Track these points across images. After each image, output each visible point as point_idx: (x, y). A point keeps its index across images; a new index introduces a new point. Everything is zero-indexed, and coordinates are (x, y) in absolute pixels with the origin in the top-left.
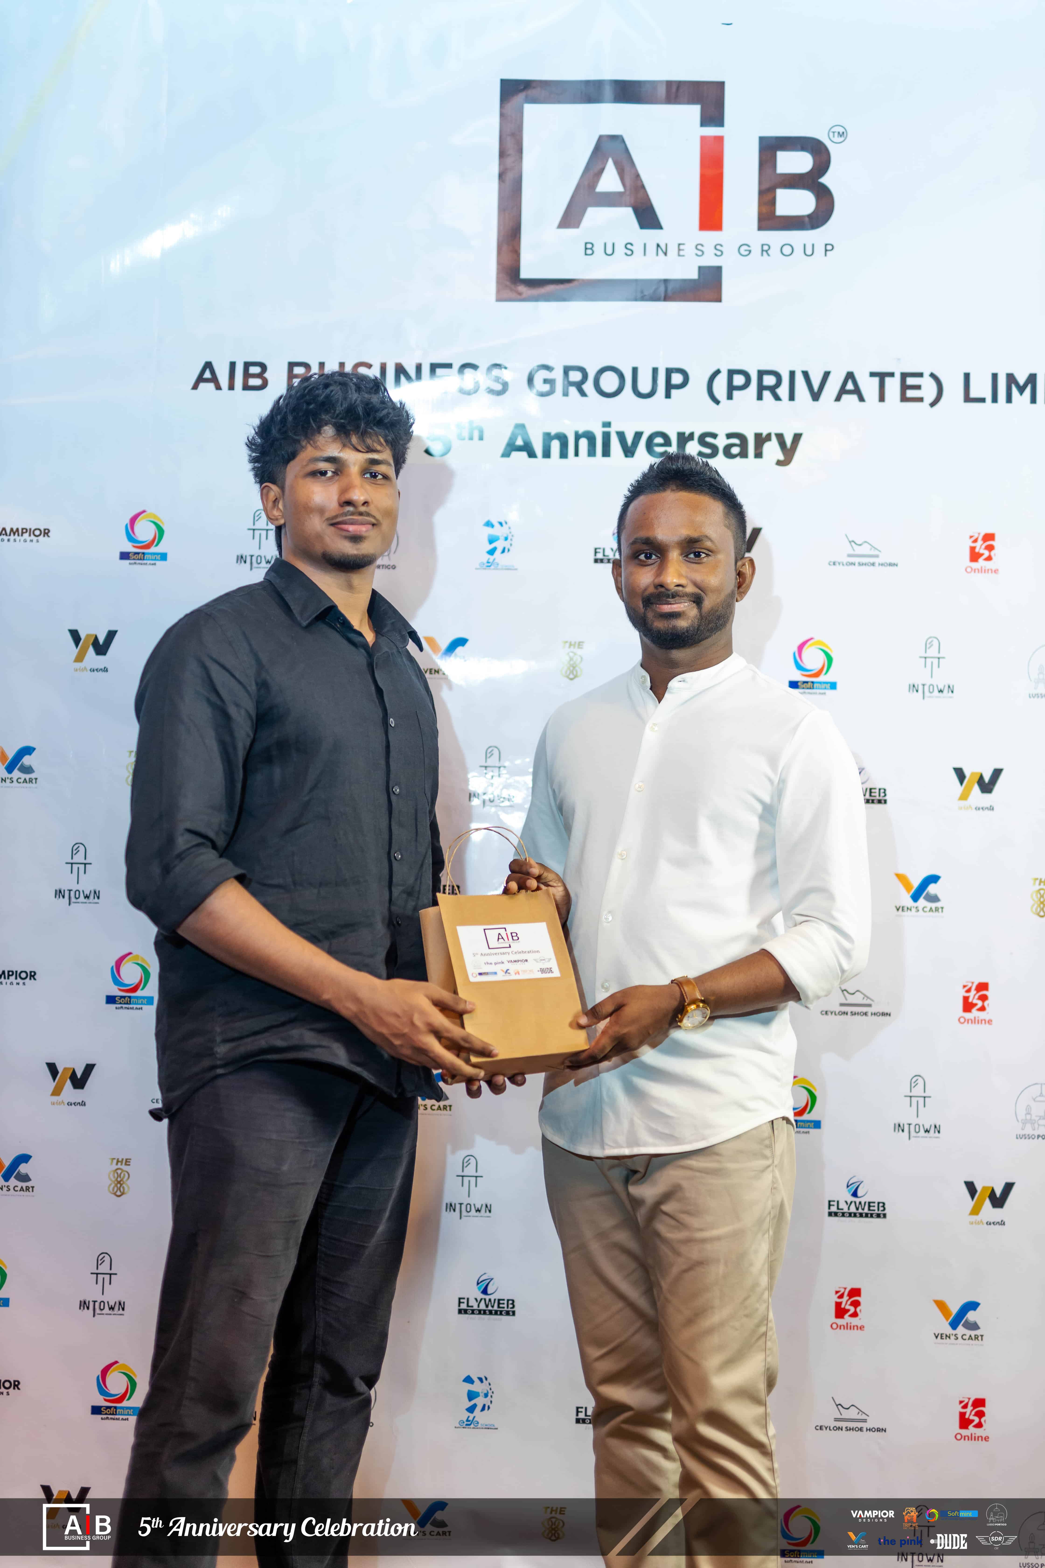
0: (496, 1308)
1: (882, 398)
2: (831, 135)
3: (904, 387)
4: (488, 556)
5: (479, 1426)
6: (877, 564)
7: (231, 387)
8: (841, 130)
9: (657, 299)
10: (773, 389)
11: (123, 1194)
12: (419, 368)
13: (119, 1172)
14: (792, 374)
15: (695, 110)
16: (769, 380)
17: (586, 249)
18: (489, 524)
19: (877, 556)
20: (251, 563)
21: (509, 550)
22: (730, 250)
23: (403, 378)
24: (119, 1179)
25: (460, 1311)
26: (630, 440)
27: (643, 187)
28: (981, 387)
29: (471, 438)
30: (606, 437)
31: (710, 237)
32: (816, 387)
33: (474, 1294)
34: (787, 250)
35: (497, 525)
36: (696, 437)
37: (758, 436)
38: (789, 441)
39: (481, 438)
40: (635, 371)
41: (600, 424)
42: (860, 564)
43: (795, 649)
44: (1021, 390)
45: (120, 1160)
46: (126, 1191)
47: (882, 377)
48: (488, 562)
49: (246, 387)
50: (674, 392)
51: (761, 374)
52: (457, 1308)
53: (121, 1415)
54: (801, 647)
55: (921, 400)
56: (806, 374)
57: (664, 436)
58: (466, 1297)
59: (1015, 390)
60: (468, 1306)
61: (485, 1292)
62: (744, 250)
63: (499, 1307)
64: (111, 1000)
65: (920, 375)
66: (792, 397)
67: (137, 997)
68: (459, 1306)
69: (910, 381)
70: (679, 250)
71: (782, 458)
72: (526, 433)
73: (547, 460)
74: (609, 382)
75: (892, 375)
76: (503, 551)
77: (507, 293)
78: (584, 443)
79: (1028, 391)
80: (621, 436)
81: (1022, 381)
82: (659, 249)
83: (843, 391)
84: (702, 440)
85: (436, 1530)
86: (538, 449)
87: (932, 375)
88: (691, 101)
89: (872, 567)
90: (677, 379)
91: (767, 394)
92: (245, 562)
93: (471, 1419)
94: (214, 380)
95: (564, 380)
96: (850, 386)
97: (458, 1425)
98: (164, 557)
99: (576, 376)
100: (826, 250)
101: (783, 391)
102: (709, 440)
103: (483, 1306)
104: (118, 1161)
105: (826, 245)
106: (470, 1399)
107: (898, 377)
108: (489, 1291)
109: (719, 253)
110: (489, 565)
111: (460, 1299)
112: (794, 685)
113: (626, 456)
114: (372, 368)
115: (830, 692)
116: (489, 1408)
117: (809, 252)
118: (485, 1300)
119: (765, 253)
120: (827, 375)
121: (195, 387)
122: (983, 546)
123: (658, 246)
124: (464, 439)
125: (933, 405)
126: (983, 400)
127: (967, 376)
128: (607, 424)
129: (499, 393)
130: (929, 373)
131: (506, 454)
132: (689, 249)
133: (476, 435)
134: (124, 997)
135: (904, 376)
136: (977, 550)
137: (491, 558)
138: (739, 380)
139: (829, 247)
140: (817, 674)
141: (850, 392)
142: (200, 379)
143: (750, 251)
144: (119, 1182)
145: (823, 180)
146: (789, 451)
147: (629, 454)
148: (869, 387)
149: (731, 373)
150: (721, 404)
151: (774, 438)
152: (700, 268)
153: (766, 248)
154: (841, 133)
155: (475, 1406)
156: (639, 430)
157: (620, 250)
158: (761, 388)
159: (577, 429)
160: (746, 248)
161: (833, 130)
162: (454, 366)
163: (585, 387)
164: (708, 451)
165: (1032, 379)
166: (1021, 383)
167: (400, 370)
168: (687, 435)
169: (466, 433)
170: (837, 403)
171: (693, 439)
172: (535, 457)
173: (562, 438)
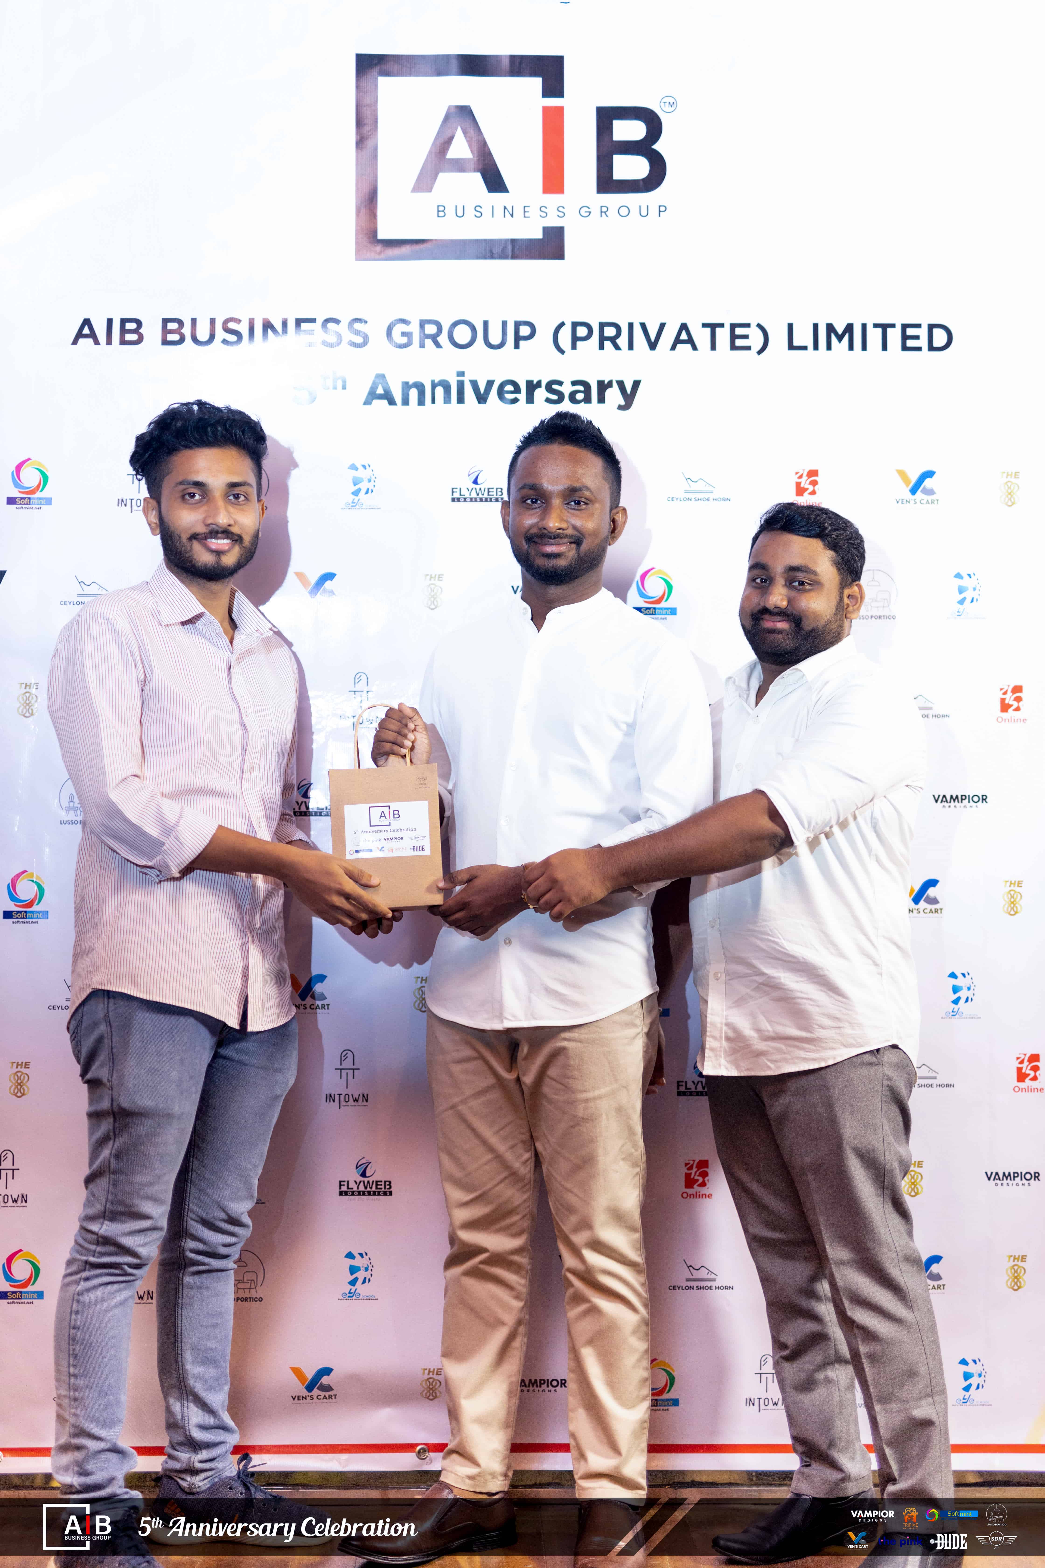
0: (374, 1189)
1: (713, 347)
2: (662, 104)
3: (734, 337)
7: (109, 342)
8: (672, 101)
10: (613, 340)
12: (285, 323)
14: (631, 326)
16: (610, 332)
19: (712, 492)
23: (270, 332)
25: (341, 1193)
26: (482, 388)
28: (803, 337)
29: (335, 388)
30: (461, 385)
31: (553, 200)
32: (653, 337)
33: (353, 1176)
34: (624, 211)
36: (544, 384)
37: (600, 383)
38: (629, 387)
39: (344, 388)
40: (486, 324)
41: (455, 374)
44: (840, 338)
47: (713, 327)
48: (353, 503)
49: (123, 342)
50: (522, 343)
51: (602, 326)
52: (338, 1190)
55: (748, 348)
56: (643, 326)
57: (514, 384)
59: (834, 338)
62: (585, 212)
63: (377, 1188)
65: (748, 325)
66: (631, 347)
68: (340, 1188)
69: (739, 331)
71: (623, 403)
72: (386, 383)
73: (405, 407)
74: (462, 334)
75: (722, 325)
78: (440, 391)
79: (846, 338)
80: (474, 384)
83: (677, 341)
84: (549, 388)
85: (323, 1394)
86: (398, 397)
87: (759, 326)
88: (533, 74)
89: (707, 501)
90: (525, 331)
91: (608, 344)
93: (353, 1291)
94: (93, 335)
95: (420, 333)
96: (684, 336)
97: (341, 1298)
99: (431, 329)
100: (660, 212)
101: (623, 341)
102: (555, 387)
107: (727, 328)
110: (354, 504)
111: (340, 1182)
113: (479, 403)
114: (241, 323)
115: (670, 617)
116: (369, 1280)
117: (644, 213)
119: (603, 214)
120: (662, 326)
121: (75, 342)
122: (808, 482)
124: (328, 389)
125: (760, 352)
126: (805, 348)
127: (790, 326)
128: (461, 374)
129: (360, 346)
130: (756, 324)
131: (367, 402)
132: (534, 212)
133: (340, 384)
135: (733, 327)
137: (356, 498)
138: (582, 332)
139: (662, 209)
140: (659, 601)
141: (684, 342)
142: (80, 335)
143: (590, 212)
146: (629, 397)
147: (482, 401)
148: (702, 336)
149: (575, 325)
150: (565, 354)
151: (615, 384)
153: (604, 209)
154: (671, 103)
155: (356, 1279)
156: (491, 379)
157: (470, 212)
158: (602, 339)
159: (433, 379)
160: (587, 209)
161: (664, 100)
162: (317, 321)
163: (439, 339)
164: (555, 397)
165: (849, 328)
166: (840, 332)
167: (268, 326)
168: (535, 382)
169: (330, 384)
170: (672, 352)
171: (540, 387)
172: (395, 405)
173: (420, 387)
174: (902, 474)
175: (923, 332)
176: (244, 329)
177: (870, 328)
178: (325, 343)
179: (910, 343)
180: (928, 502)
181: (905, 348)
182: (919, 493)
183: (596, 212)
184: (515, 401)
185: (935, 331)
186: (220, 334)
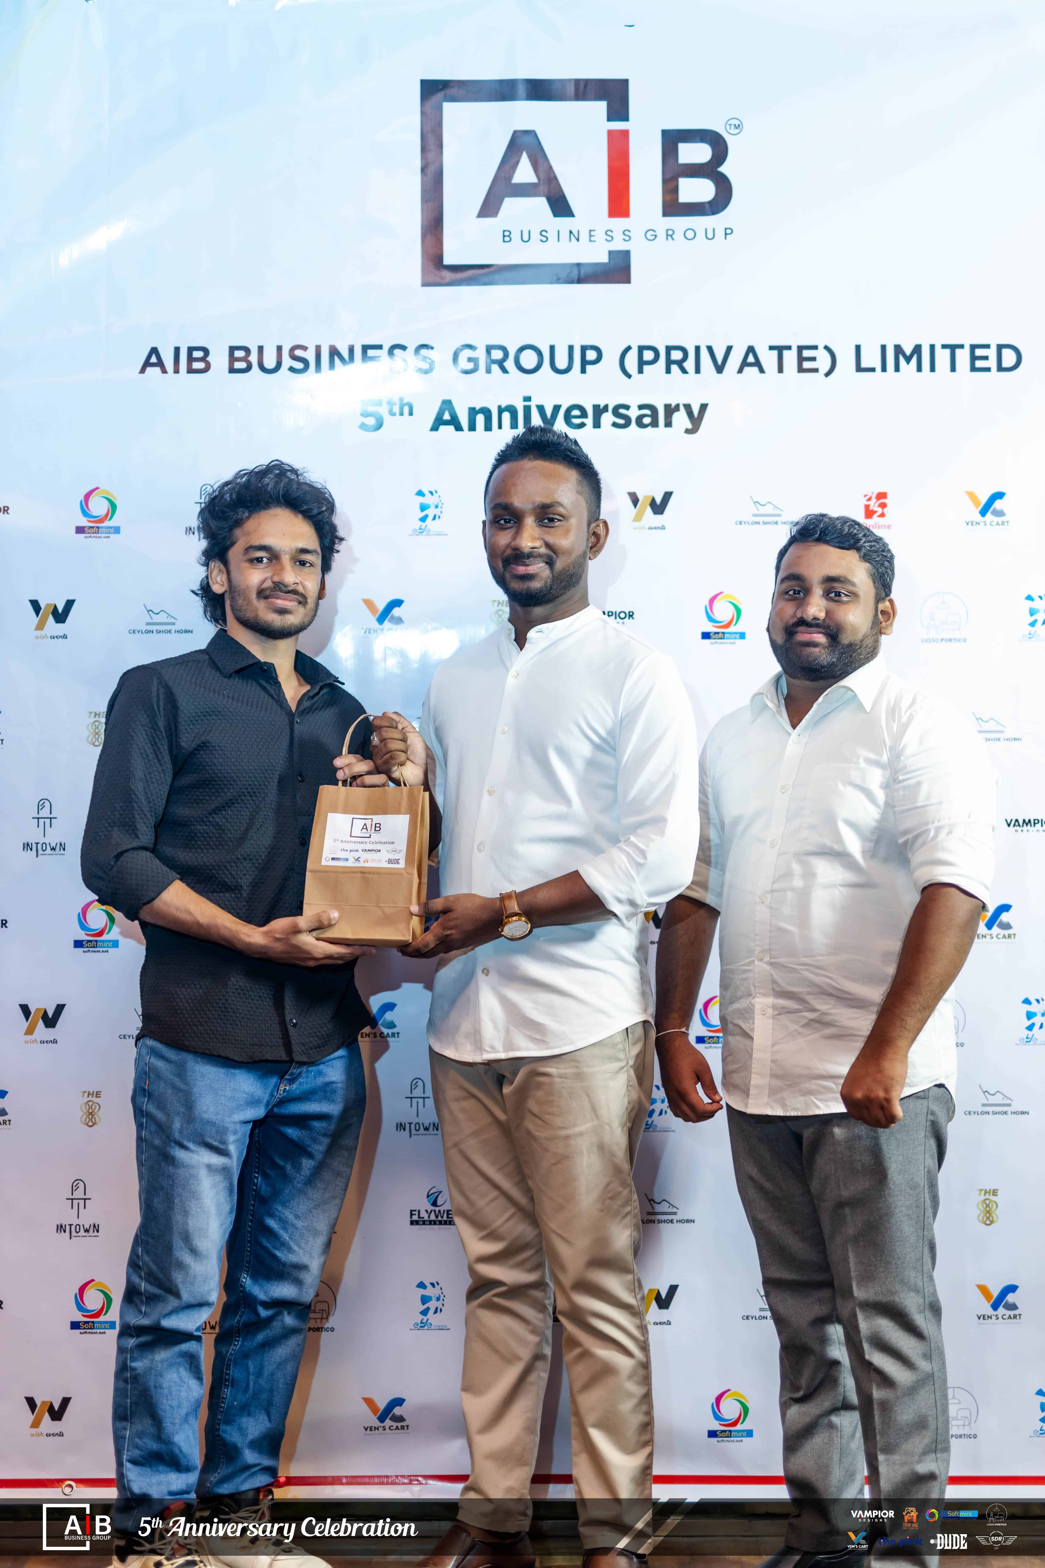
0: (445, 1218)
1: (781, 370)
2: (728, 127)
3: (801, 359)
4: (420, 523)
5: (433, 1327)
6: (779, 523)
7: (176, 371)
8: (737, 122)
9: (572, 282)
10: (680, 363)
11: (94, 1124)
12: (351, 350)
13: (90, 1103)
14: (698, 349)
15: (601, 106)
16: (676, 355)
17: (504, 236)
18: (420, 493)
19: (780, 515)
21: (439, 517)
22: (637, 235)
23: (336, 359)
24: (90, 1111)
26: (549, 412)
27: (555, 178)
28: (871, 358)
29: (402, 414)
30: (527, 410)
32: (720, 360)
33: (424, 1206)
34: (690, 234)
35: (428, 495)
36: (610, 409)
37: (667, 407)
38: (696, 411)
39: (411, 414)
40: (552, 348)
41: (522, 399)
42: (764, 523)
43: (707, 602)
44: (908, 359)
45: (91, 1092)
46: (97, 1121)
47: (780, 350)
48: (420, 529)
50: (589, 368)
51: (669, 349)
52: (409, 1219)
53: (99, 1329)
54: (712, 601)
55: (816, 370)
56: (710, 349)
57: (581, 408)
58: (417, 1209)
59: (902, 360)
60: (419, 1217)
61: (434, 1204)
62: (651, 235)
64: (78, 944)
65: (815, 348)
66: (698, 370)
67: (103, 941)
69: (806, 353)
70: (590, 236)
71: (690, 426)
72: (453, 408)
73: (473, 432)
74: (529, 359)
75: (789, 348)
76: (434, 518)
77: (432, 278)
78: (506, 416)
79: (914, 360)
80: (541, 409)
81: (908, 351)
82: (572, 236)
83: (744, 364)
84: (616, 412)
86: (464, 422)
87: (826, 348)
89: (776, 525)
90: (591, 355)
91: (674, 368)
92: (194, 533)
94: (160, 364)
95: (487, 358)
96: (751, 359)
98: (117, 530)
99: (497, 355)
100: (726, 234)
101: (690, 364)
102: (622, 411)
103: (433, 1217)
104: (89, 1094)
105: (726, 229)
107: (794, 350)
108: (439, 1203)
109: (627, 238)
110: (421, 531)
112: (706, 636)
114: (308, 350)
115: (739, 642)
116: (441, 1310)
117: (710, 235)
118: (435, 1211)
119: (669, 237)
120: (729, 349)
121: (143, 371)
122: (877, 504)
123: (571, 232)
124: (395, 415)
125: (827, 374)
126: (873, 370)
127: (858, 348)
128: (528, 399)
129: (426, 372)
130: (824, 346)
131: (435, 428)
133: (406, 410)
134: (91, 941)
135: (800, 349)
136: (871, 508)
138: (648, 355)
139: (729, 231)
140: (728, 625)
141: (751, 365)
142: (147, 364)
143: (656, 236)
144: (91, 1114)
145: (722, 169)
146: (696, 420)
148: (769, 359)
149: (641, 349)
150: (632, 378)
151: (682, 408)
152: (610, 252)
153: (670, 233)
154: (737, 125)
155: (428, 1309)
156: (558, 403)
157: (536, 236)
158: (669, 362)
159: (500, 404)
160: (652, 233)
161: (730, 122)
162: (384, 347)
163: (506, 364)
164: (621, 421)
165: (917, 349)
167: (334, 352)
168: (602, 407)
169: (396, 409)
170: (740, 375)
171: (607, 411)
172: (462, 430)
173: (487, 412)
174: (972, 496)
175: (992, 353)
176: (310, 356)
177: (938, 349)
178: (391, 370)
179: (979, 364)
180: (998, 524)
181: (973, 369)
182: (989, 515)
183: (661, 235)
184: (582, 425)
185: (1005, 351)
186: (287, 362)
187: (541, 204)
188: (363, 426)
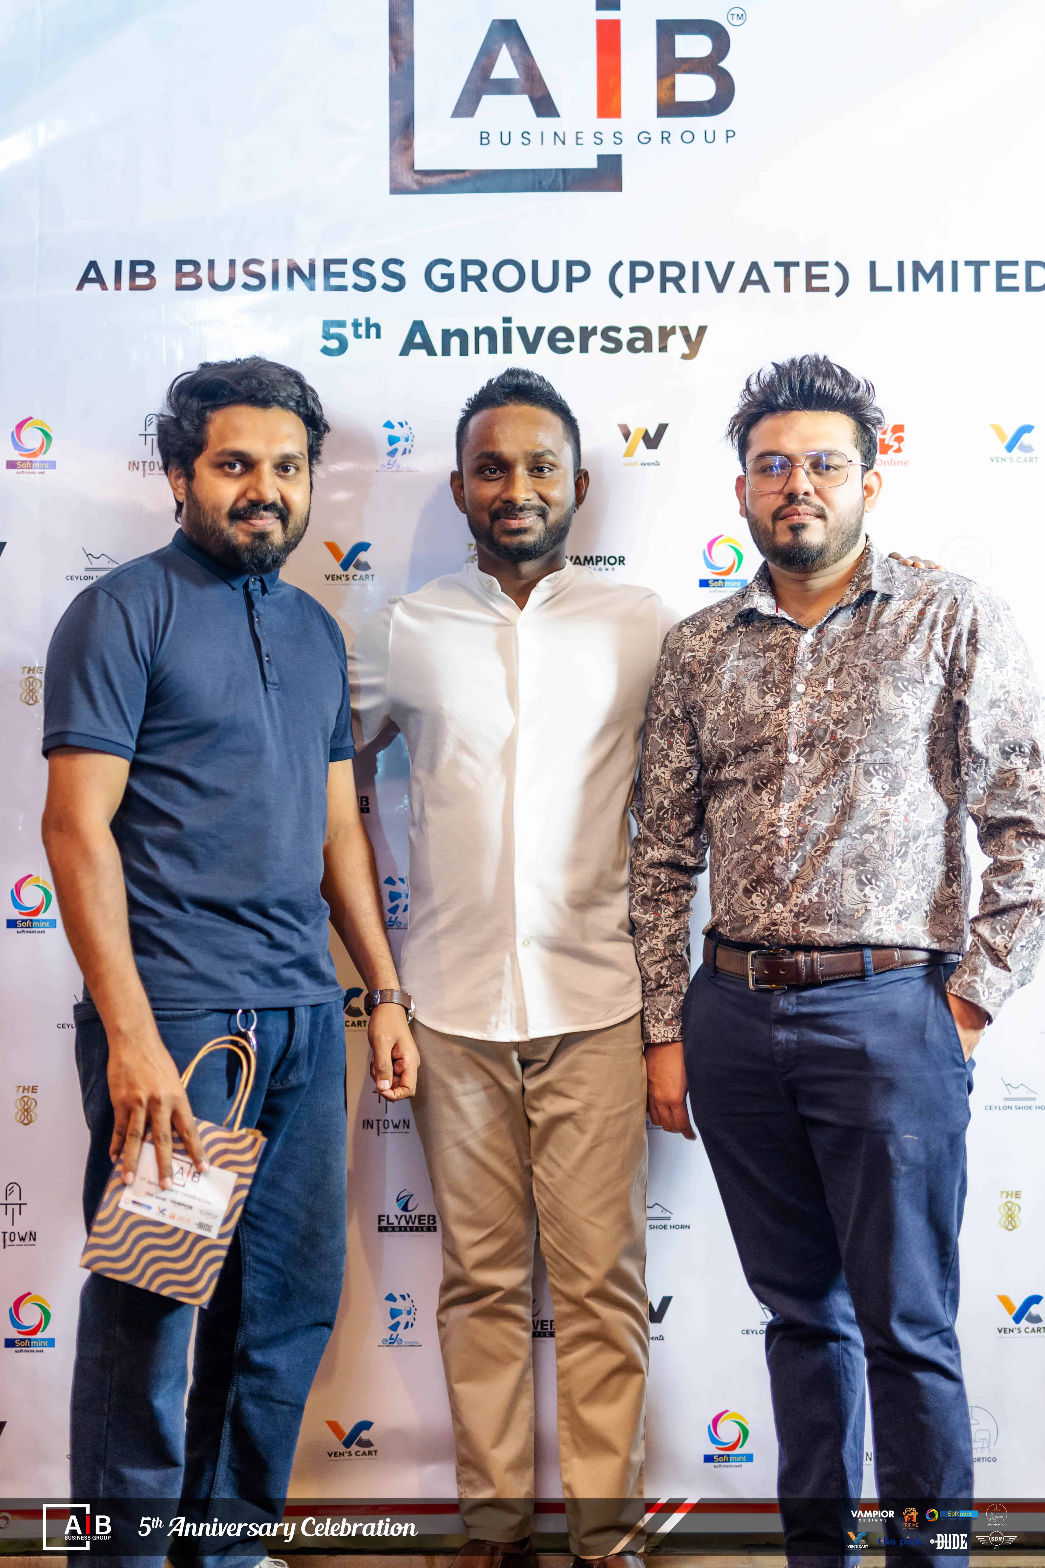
0: (416, 1224)
1: (787, 289)
2: (730, 17)
3: (810, 277)
4: (389, 458)
7: (118, 287)
8: (740, 12)
10: (676, 281)
11: (30, 1122)
12: (312, 265)
13: (26, 1099)
14: (696, 265)
16: (672, 272)
17: (482, 138)
20: (144, 470)
22: (629, 137)
23: (296, 275)
24: (26, 1107)
26: (531, 336)
28: (887, 276)
29: (368, 336)
30: (507, 332)
31: (608, 125)
32: (720, 278)
33: (393, 1210)
34: (688, 137)
36: (599, 331)
37: (662, 329)
38: (693, 335)
39: (378, 336)
40: (535, 264)
41: (501, 320)
43: (705, 547)
44: (928, 278)
47: (787, 266)
49: (133, 287)
50: (575, 285)
51: (664, 265)
52: (377, 1226)
54: (710, 545)
55: (826, 289)
56: (709, 265)
57: (567, 331)
59: (921, 278)
60: (388, 1223)
61: (405, 1208)
62: (643, 138)
63: (419, 1223)
64: (12, 924)
65: (826, 264)
66: (696, 289)
69: (815, 270)
70: (577, 138)
71: (687, 351)
72: (425, 330)
73: (447, 357)
74: (509, 276)
75: (797, 264)
78: (484, 339)
79: (935, 277)
80: (522, 331)
82: (557, 138)
83: (747, 282)
84: (605, 335)
86: (438, 346)
87: (838, 264)
91: (670, 286)
94: (100, 280)
95: (462, 274)
96: (754, 276)
98: (52, 465)
99: (474, 270)
100: (728, 137)
101: (687, 282)
102: (612, 334)
103: (403, 1223)
104: (24, 1089)
106: (393, 1317)
107: (803, 266)
108: (410, 1208)
113: (528, 352)
114: (264, 265)
117: (710, 139)
118: (405, 1216)
119: (665, 140)
120: (731, 265)
121: (80, 287)
122: (893, 438)
123: (556, 134)
124: (360, 336)
125: (838, 294)
126: (889, 289)
127: (873, 265)
128: (507, 320)
129: (396, 290)
130: (835, 262)
131: (404, 352)
132: (588, 138)
133: (373, 332)
134: (26, 921)
135: (809, 265)
136: (886, 442)
137: (393, 460)
138: (641, 272)
139: (731, 134)
141: (754, 283)
142: (85, 279)
144: (26, 1110)
145: (723, 64)
146: (694, 344)
147: (531, 350)
148: (774, 277)
149: (634, 265)
150: (623, 297)
151: (678, 330)
152: (599, 157)
153: (666, 135)
156: (541, 325)
157: (517, 139)
158: (664, 280)
159: (477, 325)
161: (732, 12)
162: (348, 261)
163: (483, 281)
164: (611, 346)
165: (938, 266)
166: (928, 271)
167: (293, 268)
168: (589, 329)
169: (362, 330)
170: (742, 294)
171: (595, 334)
172: (435, 354)
173: (461, 334)
174: (998, 430)
175: (1020, 270)
176: (266, 271)
177: (961, 266)
178: (356, 287)
179: (1006, 283)
180: (1025, 460)
181: (1000, 288)
182: (1016, 450)
183: (656, 137)
184: (568, 350)
185: (1034, 269)
186: (241, 278)
187: (522, 102)
188: (326, 351)
